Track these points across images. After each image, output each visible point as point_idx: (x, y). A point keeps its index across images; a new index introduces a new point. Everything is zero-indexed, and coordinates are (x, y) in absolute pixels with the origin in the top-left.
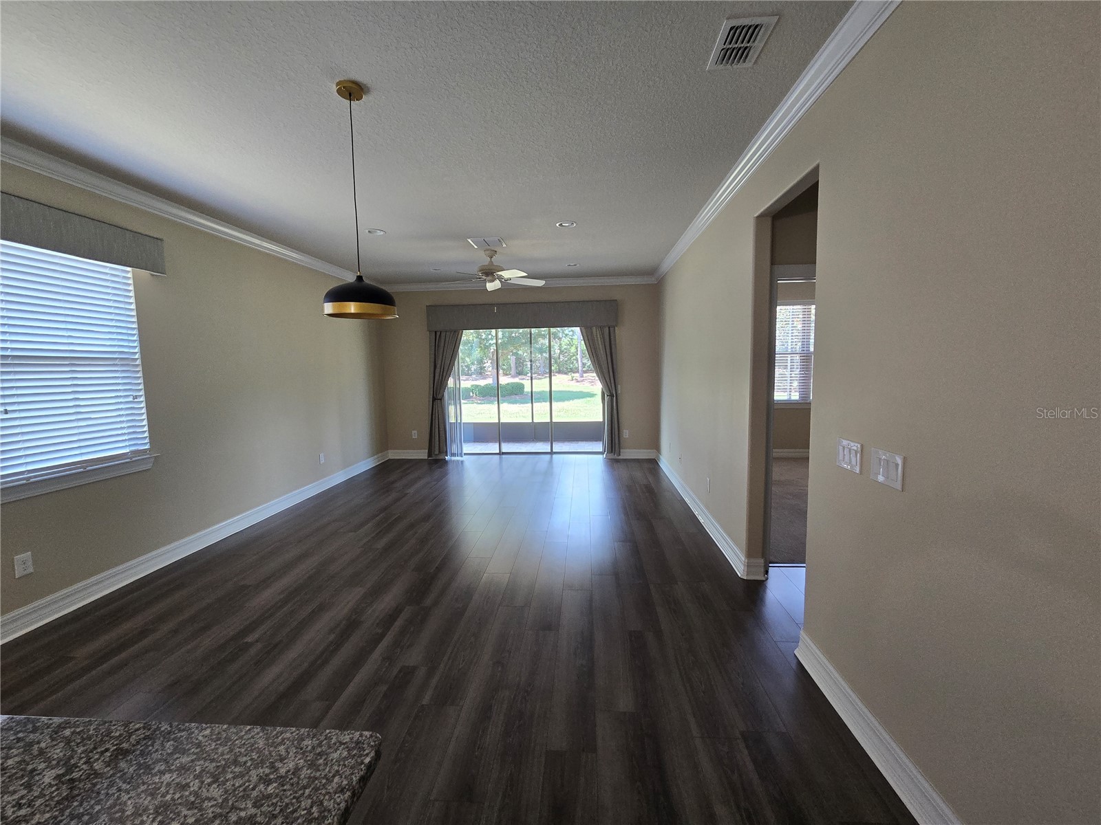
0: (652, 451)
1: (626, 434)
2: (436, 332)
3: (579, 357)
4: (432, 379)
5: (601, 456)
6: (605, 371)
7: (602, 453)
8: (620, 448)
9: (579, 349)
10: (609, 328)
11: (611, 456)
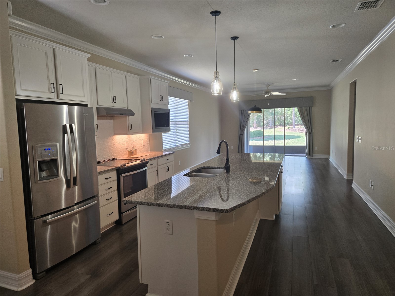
0: (326, 155)
1: (316, 148)
2: (242, 110)
3: (293, 116)
4: (240, 127)
5: (305, 157)
6: (307, 124)
7: (306, 156)
8: (313, 154)
9: (293, 113)
10: (309, 107)
11: (309, 157)
